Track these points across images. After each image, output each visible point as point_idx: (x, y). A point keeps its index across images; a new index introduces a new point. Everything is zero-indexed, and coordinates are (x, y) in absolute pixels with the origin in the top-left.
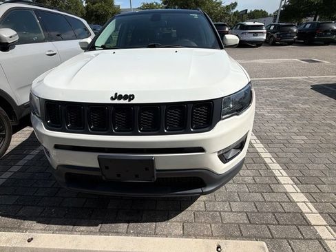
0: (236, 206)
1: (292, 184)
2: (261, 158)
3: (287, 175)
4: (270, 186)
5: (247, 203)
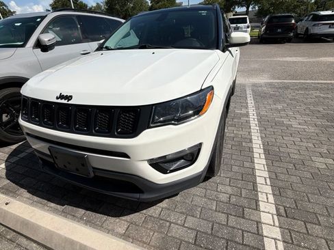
0: (191, 221)
1: (272, 215)
2: (254, 175)
3: (273, 202)
4: (243, 210)
5: (205, 222)
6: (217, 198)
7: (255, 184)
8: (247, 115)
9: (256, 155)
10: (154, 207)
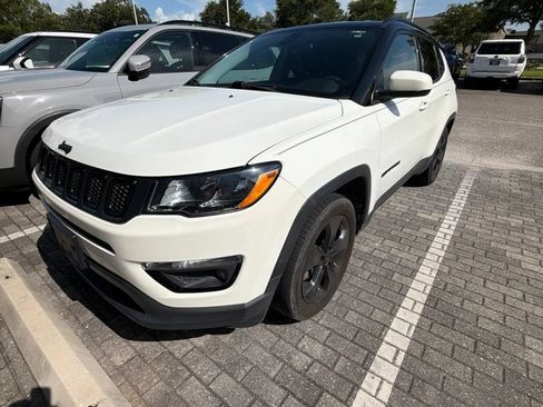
0: (224, 383)
2: (379, 339)
3: (386, 401)
4: (321, 395)
5: (244, 392)
6: (289, 358)
7: (371, 354)
8: (436, 226)
9: (407, 303)
10: (184, 341)
